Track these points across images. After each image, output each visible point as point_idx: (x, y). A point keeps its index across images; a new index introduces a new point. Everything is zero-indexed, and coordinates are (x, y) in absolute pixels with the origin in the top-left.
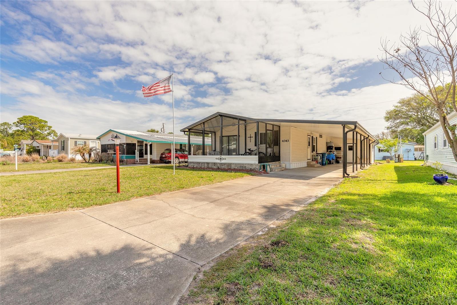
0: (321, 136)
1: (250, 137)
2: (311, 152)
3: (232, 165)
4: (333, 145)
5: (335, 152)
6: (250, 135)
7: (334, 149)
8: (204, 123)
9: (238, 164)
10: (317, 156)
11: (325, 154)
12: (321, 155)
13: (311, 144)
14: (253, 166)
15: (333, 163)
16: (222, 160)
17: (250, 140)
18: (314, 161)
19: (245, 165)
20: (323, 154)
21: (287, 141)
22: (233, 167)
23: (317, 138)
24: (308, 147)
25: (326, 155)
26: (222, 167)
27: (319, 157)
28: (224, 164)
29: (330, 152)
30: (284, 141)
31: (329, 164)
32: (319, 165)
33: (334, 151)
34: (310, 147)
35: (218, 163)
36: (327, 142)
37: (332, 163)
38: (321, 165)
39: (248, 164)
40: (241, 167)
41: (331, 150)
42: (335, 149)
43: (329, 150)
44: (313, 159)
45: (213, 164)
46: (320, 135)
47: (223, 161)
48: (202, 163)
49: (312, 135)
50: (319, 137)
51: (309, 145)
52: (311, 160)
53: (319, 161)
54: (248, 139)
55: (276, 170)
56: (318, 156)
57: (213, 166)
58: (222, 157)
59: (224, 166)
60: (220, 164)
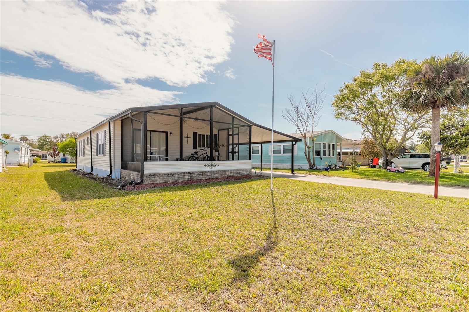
1: (187, 137)
3: (226, 172)
6: (187, 134)
9: (233, 170)
14: (247, 171)
16: (214, 168)
17: (187, 140)
19: (240, 171)
22: (227, 174)
26: (214, 176)
28: (217, 172)
35: (208, 171)
39: (243, 170)
47: (215, 169)
48: (179, 174)
54: (184, 140)
57: (200, 177)
58: (214, 163)
59: (216, 174)
60: (211, 173)
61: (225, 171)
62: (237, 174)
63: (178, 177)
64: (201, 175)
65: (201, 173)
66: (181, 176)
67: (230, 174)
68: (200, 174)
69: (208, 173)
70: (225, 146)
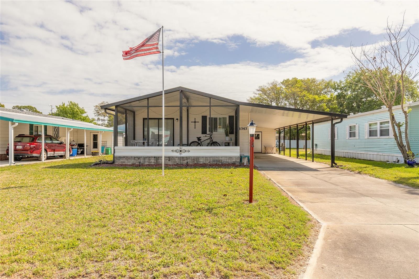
1: (195, 122)
3: (200, 159)
6: (195, 119)
8: (148, 99)
9: (210, 157)
14: (232, 159)
16: (183, 153)
17: (195, 125)
19: (221, 159)
22: (202, 161)
26: (184, 162)
28: (187, 158)
30: (241, 128)
35: (176, 157)
39: (226, 157)
40: (214, 161)
47: (184, 155)
48: (145, 158)
54: (191, 125)
57: (167, 162)
58: (183, 149)
59: (186, 160)
60: (180, 159)
61: (198, 158)
62: (216, 162)
63: (143, 160)
64: (168, 160)
65: (168, 159)
66: (147, 160)
67: (206, 161)
68: (166, 159)
69: (176, 159)
70: (246, 129)
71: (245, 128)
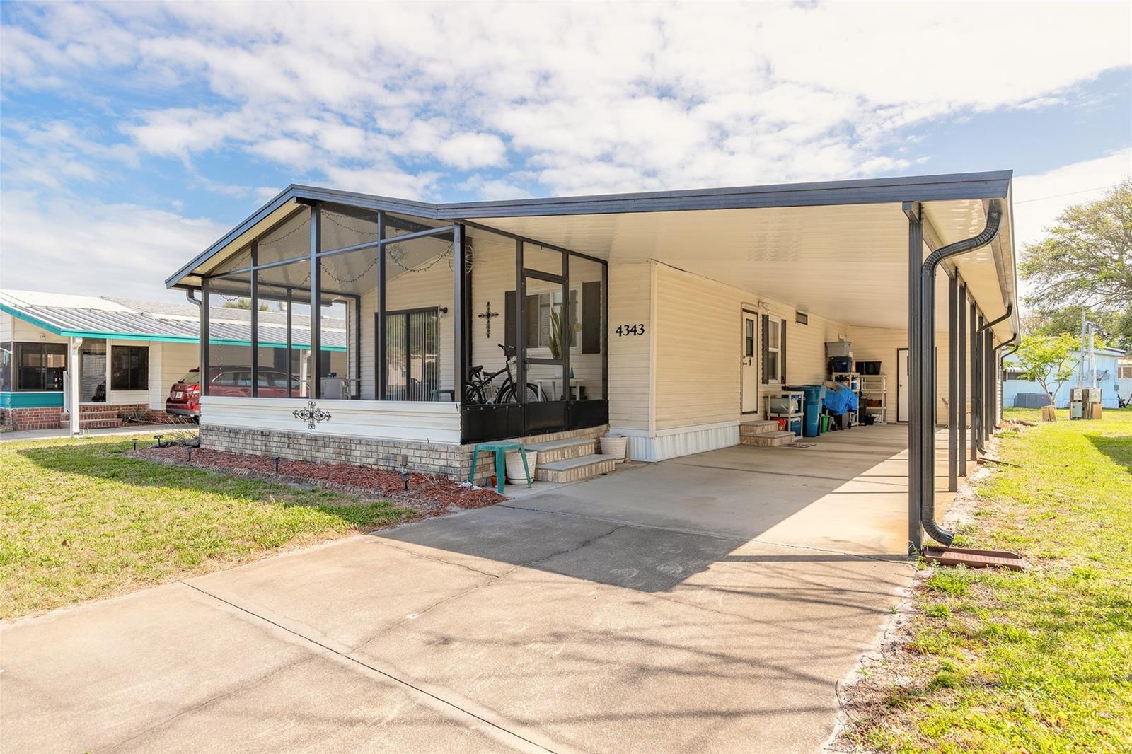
0: (802, 318)
2: (760, 380)
3: (353, 447)
4: (851, 355)
5: (857, 382)
6: (488, 303)
7: (854, 368)
8: (256, 244)
9: (378, 443)
10: (786, 399)
11: (816, 388)
12: (802, 393)
13: (760, 347)
15: (849, 426)
16: (316, 424)
17: (489, 327)
18: (772, 418)
19: (404, 452)
20: (809, 391)
21: (635, 331)
22: (357, 456)
23: (784, 322)
24: (746, 360)
25: (822, 394)
26: (318, 454)
27: (793, 405)
28: (325, 441)
29: (840, 379)
30: (624, 329)
31: (833, 428)
32: (790, 437)
33: (853, 378)
34: (754, 359)
35: (302, 436)
36: (825, 344)
37: (845, 422)
38: (801, 437)
39: (419, 446)
40: (388, 460)
41: (844, 374)
42: (857, 371)
43: (835, 375)
44: (766, 413)
45: (283, 440)
46: (798, 313)
47: (322, 428)
48: (252, 433)
49: (761, 312)
50: (794, 320)
51: (751, 354)
52: (760, 413)
53: (792, 420)
54: (479, 325)
55: (562, 477)
56: (786, 397)
57: (284, 450)
58: (317, 407)
59: (323, 450)
60: (309, 442)
61: (348, 442)
62: (391, 464)
63: (243, 441)
65: (286, 440)
66: (249, 441)
67: (367, 457)
69: (302, 442)
70: (643, 331)
71: (638, 328)
